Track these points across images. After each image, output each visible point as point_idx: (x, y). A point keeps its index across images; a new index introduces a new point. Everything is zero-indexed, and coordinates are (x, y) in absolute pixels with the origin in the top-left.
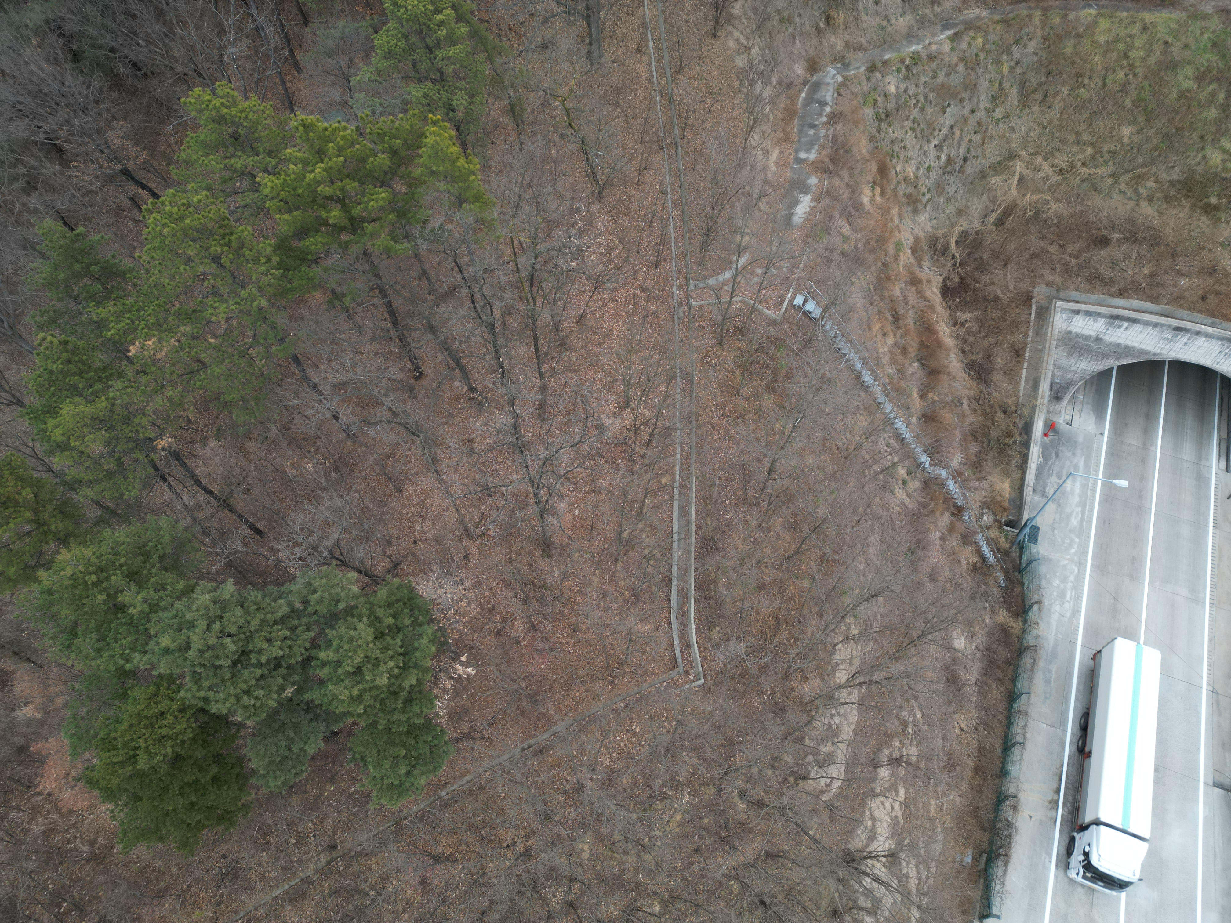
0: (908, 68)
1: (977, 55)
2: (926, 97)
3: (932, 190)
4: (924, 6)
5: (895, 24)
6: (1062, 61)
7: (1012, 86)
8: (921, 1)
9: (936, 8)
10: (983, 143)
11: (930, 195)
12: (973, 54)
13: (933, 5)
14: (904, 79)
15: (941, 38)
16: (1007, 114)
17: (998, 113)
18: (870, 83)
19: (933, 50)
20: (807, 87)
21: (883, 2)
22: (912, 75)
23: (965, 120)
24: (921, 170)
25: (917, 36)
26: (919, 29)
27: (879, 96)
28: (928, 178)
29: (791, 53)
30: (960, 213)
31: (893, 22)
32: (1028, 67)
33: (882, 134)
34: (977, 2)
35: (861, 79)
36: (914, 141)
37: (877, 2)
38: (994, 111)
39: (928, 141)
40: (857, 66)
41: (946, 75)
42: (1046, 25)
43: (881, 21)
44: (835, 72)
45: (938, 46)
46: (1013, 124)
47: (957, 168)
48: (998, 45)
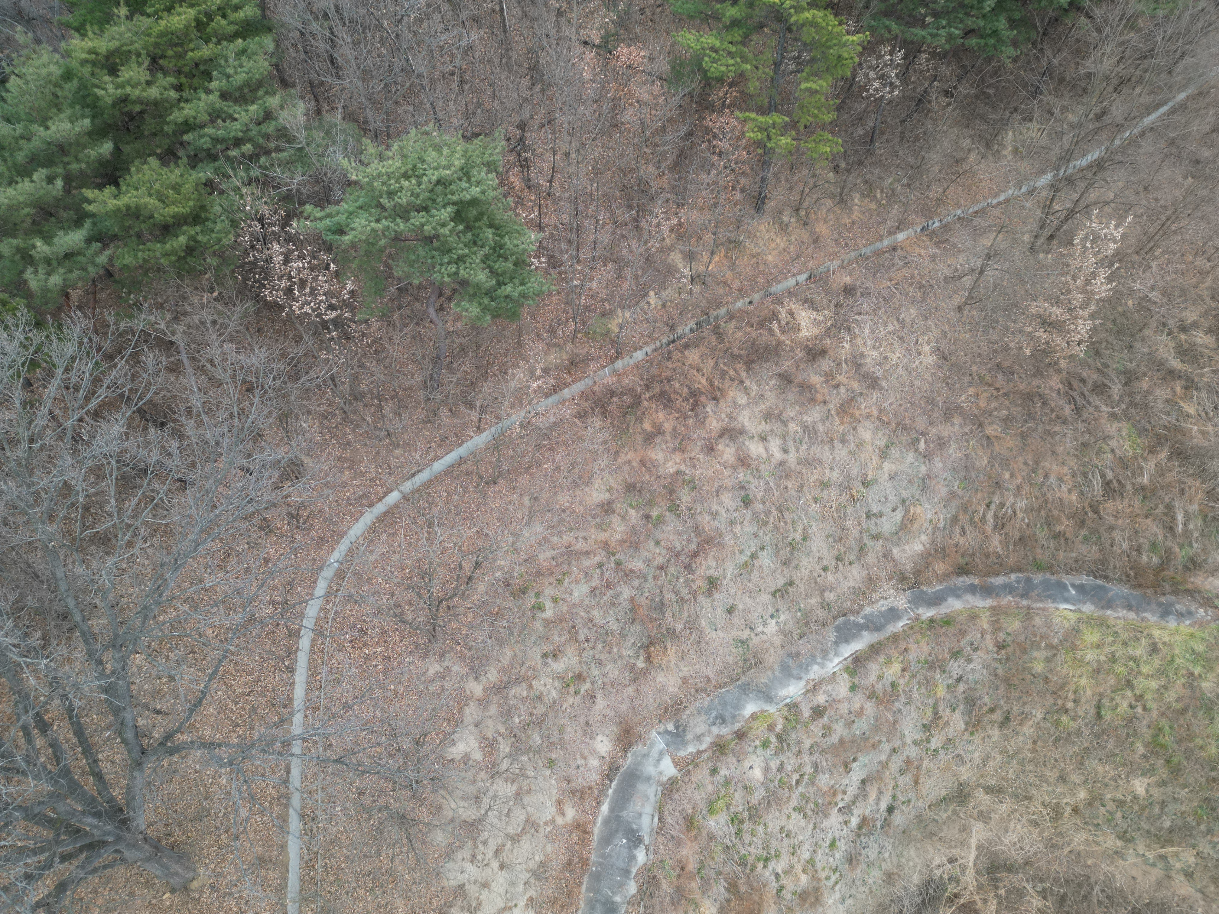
0: (779, 737)
1: (893, 685)
2: (816, 766)
3: (840, 867)
4: (808, 596)
5: (762, 633)
6: (1029, 677)
7: (954, 710)
8: (802, 590)
9: (826, 594)
10: (916, 782)
11: (838, 874)
12: (888, 684)
13: (822, 592)
14: (776, 754)
15: (834, 664)
16: (949, 741)
17: (935, 743)
18: (719, 779)
19: (821, 699)
20: (613, 785)
21: (741, 607)
22: (788, 745)
23: (885, 765)
24: (820, 852)
25: (798, 654)
26: (801, 637)
27: (735, 790)
28: (833, 856)
29: (587, 724)
30: (889, 878)
31: (759, 630)
32: (976, 683)
33: (747, 838)
34: (890, 578)
35: (702, 774)
36: (803, 822)
37: (730, 611)
38: (928, 741)
39: (826, 815)
40: (699, 730)
41: (845, 725)
42: (1000, 629)
43: (739, 633)
44: (663, 746)
45: (829, 688)
46: (960, 751)
47: (879, 824)
48: (926, 662)
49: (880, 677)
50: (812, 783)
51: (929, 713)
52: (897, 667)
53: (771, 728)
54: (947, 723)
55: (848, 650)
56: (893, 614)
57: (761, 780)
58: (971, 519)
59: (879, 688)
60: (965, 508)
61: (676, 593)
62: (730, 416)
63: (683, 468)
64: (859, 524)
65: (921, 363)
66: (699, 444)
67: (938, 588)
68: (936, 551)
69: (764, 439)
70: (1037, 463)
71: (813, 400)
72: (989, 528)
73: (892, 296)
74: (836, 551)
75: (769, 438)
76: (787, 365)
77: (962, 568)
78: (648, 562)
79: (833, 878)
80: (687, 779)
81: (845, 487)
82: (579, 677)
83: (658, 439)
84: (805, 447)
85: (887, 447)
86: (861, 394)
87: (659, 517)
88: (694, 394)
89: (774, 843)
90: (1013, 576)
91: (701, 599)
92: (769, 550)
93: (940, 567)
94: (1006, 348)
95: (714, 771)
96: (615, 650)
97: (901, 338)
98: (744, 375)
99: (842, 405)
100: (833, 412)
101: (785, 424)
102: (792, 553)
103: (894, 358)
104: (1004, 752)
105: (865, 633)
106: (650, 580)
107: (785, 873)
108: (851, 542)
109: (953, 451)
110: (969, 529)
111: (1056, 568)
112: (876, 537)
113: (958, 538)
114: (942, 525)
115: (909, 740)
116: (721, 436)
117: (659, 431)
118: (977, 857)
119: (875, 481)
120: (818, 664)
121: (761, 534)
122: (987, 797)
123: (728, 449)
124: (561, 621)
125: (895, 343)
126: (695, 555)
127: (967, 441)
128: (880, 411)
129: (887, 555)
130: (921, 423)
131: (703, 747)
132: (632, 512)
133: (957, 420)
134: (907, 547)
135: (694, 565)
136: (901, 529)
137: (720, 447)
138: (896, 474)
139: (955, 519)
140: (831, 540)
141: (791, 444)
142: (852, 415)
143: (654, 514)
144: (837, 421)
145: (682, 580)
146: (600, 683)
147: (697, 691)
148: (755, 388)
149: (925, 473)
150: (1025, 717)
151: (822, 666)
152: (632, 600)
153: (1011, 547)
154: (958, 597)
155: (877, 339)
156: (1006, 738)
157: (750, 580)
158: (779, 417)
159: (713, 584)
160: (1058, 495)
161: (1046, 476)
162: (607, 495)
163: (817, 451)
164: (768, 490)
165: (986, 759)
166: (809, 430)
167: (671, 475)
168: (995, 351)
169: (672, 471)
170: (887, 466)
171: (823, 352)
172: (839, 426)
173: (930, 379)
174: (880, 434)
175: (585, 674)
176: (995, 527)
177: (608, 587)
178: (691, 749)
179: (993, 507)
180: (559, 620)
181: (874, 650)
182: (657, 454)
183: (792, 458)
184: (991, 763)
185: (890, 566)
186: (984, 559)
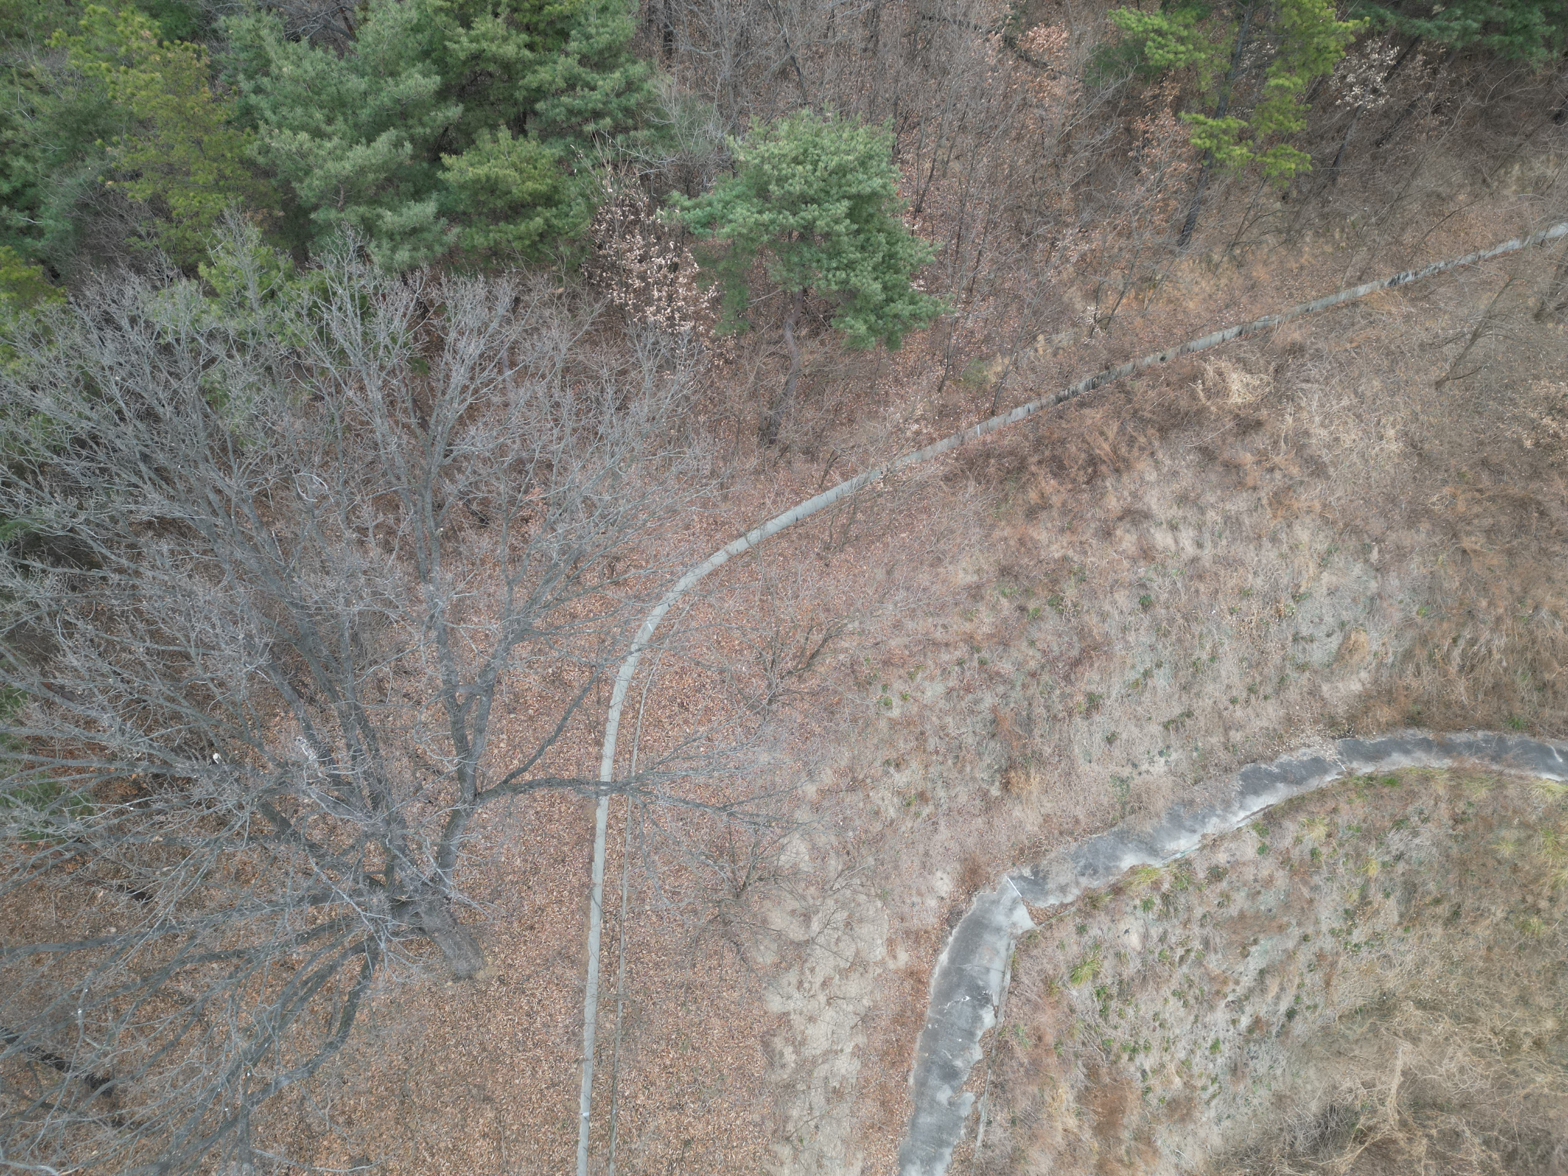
0: (1165, 898)
1: (1314, 853)
2: (1206, 943)
3: (1221, 1077)
4: (1208, 732)
5: (1148, 772)
6: (1491, 863)
7: (1387, 896)
8: (1202, 724)
9: (1232, 733)
10: (1328, 984)
11: (1216, 1085)
12: (1307, 851)
13: (1227, 730)
14: (1159, 919)
15: (1239, 818)
16: (1376, 936)
17: (1358, 936)
18: (1086, 939)
19: (1221, 858)
20: (955, 931)
21: (1124, 736)
22: (1176, 910)
23: (1290, 956)
24: (1199, 1053)
25: (1192, 802)
26: (1196, 782)
27: (1105, 957)
28: (1214, 1061)
29: (926, 854)
30: (1280, 1101)
31: (1145, 767)
32: (1421, 863)
33: (1114, 1019)
34: (1316, 722)
35: (1067, 932)
36: (1182, 1012)
37: (1110, 740)
38: (1349, 933)
39: (1212, 1008)
40: (1063, 880)
41: (1248, 896)
42: (1459, 797)
43: (1119, 769)
44: (1017, 893)
45: (1233, 846)
46: (1388, 950)
47: (1274, 1030)
48: (1359, 829)
49: (1298, 841)
50: (1199, 962)
51: (1356, 896)
52: (1320, 831)
53: (1156, 885)
54: (1377, 912)
55: (1259, 803)
56: (1318, 766)
57: (1139, 949)
58: (1430, 657)
59: (1295, 853)
60: (1424, 641)
61: (1048, 708)
62: (1134, 495)
63: (1070, 553)
64: (1283, 647)
65: (1382, 450)
66: (1093, 525)
67: (1379, 739)
68: (1379, 693)
69: (1173, 527)
70: (1525, 591)
71: (1240, 484)
72: (1453, 669)
73: (1350, 362)
74: (1249, 680)
75: (1181, 527)
76: (1209, 437)
77: (1413, 718)
78: (1019, 666)
79: (1211, 1090)
80: (1048, 934)
81: (1271, 599)
82: (922, 797)
83: (1043, 515)
84: (1224, 542)
85: (1329, 552)
86: (1302, 482)
87: (1037, 610)
88: (1093, 461)
89: (1145, 1032)
90: (1480, 734)
91: (1078, 720)
92: (1166, 669)
93: (1384, 714)
94: (1496, 440)
95: (1081, 930)
96: (968, 769)
97: (1358, 416)
98: (1156, 444)
99: (1276, 494)
100: (1265, 501)
101: (1202, 511)
102: (1194, 676)
103: (1347, 440)
104: (1446, 957)
105: (1280, 785)
106: (1018, 688)
107: (1154, 1072)
108: (1270, 670)
109: (1415, 567)
110: (1426, 669)
111: (1538, 728)
112: (1302, 668)
113: (1409, 679)
114: (1390, 660)
115: (1324, 928)
116: (1120, 519)
117: (1045, 505)
118: (1401, 1086)
119: (1309, 595)
120: (1218, 816)
121: (1160, 647)
122: (1419, 1013)
123: (1128, 536)
124: (909, 724)
125: (1350, 421)
126: (1076, 663)
127: (1436, 555)
128: (1324, 506)
129: (1314, 692)
130: (1377, 526)
131: (1069, 899)
132: (1004, 601)
133: (1425, 526)
134: (1340, 685)
135: (1073, 676)
136: (1336, 660)
137: (1119, 532)
138: (1337, 589)
139: (1408, 655)
140: (1245, 664)
141: (1207, 536)
142: (1289, 507)
143: (1032, 605)
144: (1269, 513)
145: (1058, 692)
146: (945, 807)
147: (1061, 833)
148: (1168, 462)
149: (1375, 590)
150: (1480, 914)
151: (1224, 819)
152: (994, 709)
153: (1480, 697)
154: (1407, 752)
155: (1327, 415)
156: (1451, 940)
157: (1140, 703)
158: (1195, 503)
159: (1094, 703)
160: (1550, 633)
161: (1536, 608)
162: (975, 578)
163: (1239, 549)
164: (1174, 592)
165: (1423, 962)
166: (1232, 522)
167: (1055, 561)
168: (1481, 443)
169: (1057, 555)
170: (1326, 577)
171: (1259, 424)
172: (1269, 520)
173: (1392, 471)
174: (1321, 536)
175: (929, 794)
176: (1462, 668)
177: (968, 690)
178: (1053, 901)
179: (1462, 643)
180: (908, 722)
181: (1294, 806)
182: (1040, 534)
183: (1207, 554)
184: (1428, 971)
185: (1317, 706)
186: (1443, 710)
